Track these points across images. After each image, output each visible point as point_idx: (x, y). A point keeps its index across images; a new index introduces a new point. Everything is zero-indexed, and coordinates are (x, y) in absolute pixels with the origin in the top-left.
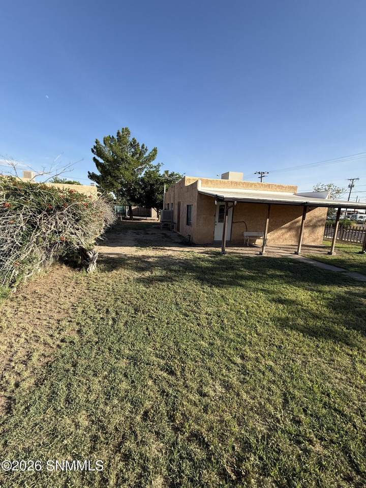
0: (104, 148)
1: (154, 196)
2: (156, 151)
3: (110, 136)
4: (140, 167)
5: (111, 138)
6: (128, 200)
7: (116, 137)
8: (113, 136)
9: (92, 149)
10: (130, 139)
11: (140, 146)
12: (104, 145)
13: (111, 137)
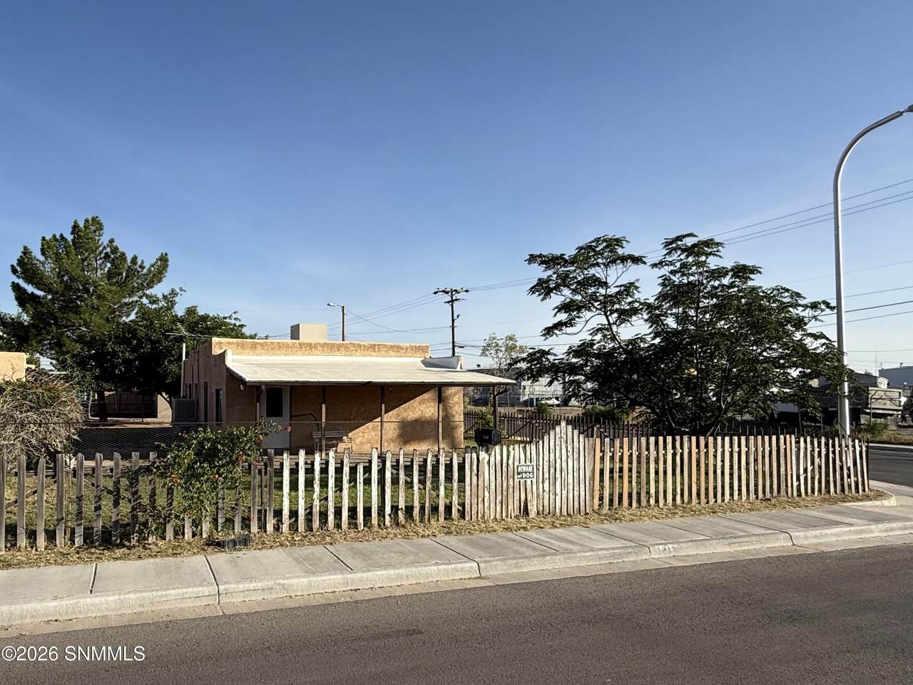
0: (43, 263)
1: (160, 365)
2: (166, 260)
3: (54, 236)
4: (126, 300)
5: (57, 240)
6: (96, 378)
7: (70, 238)
8: (62, 235)
9: (12, 266)
10: (104, 240)
11: (129, 260)
12: (42, 258)
13: (58, 237)
